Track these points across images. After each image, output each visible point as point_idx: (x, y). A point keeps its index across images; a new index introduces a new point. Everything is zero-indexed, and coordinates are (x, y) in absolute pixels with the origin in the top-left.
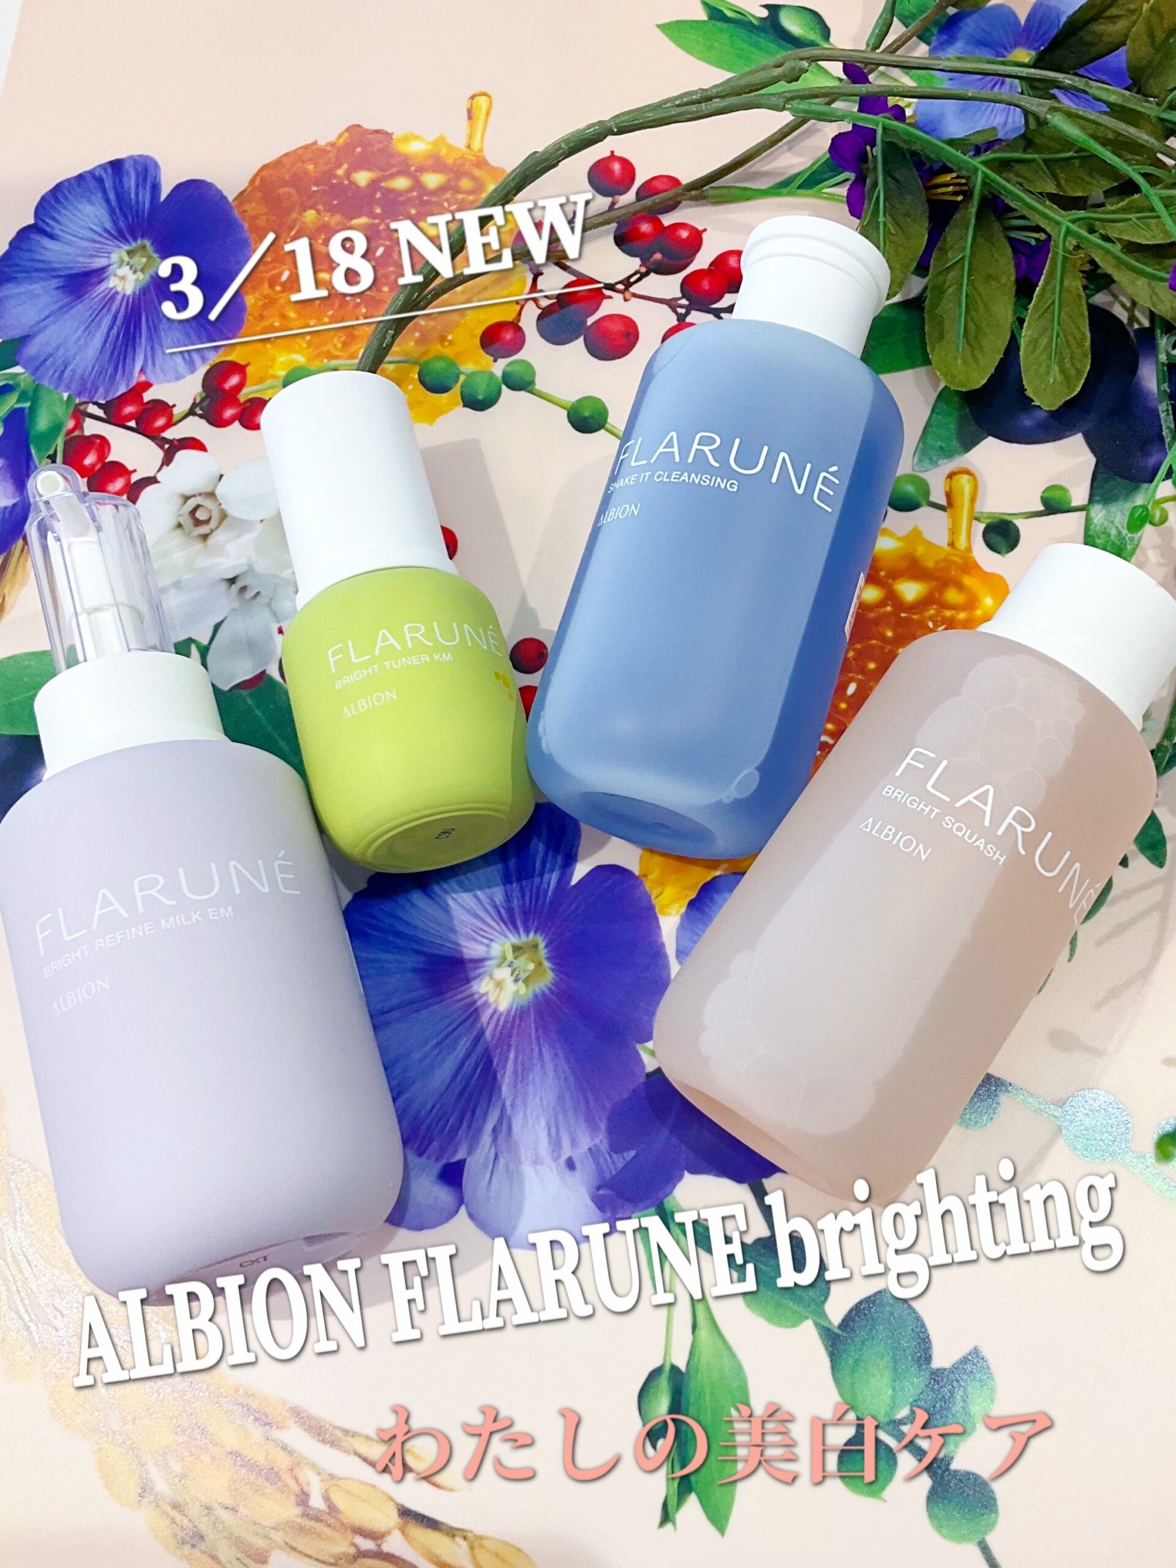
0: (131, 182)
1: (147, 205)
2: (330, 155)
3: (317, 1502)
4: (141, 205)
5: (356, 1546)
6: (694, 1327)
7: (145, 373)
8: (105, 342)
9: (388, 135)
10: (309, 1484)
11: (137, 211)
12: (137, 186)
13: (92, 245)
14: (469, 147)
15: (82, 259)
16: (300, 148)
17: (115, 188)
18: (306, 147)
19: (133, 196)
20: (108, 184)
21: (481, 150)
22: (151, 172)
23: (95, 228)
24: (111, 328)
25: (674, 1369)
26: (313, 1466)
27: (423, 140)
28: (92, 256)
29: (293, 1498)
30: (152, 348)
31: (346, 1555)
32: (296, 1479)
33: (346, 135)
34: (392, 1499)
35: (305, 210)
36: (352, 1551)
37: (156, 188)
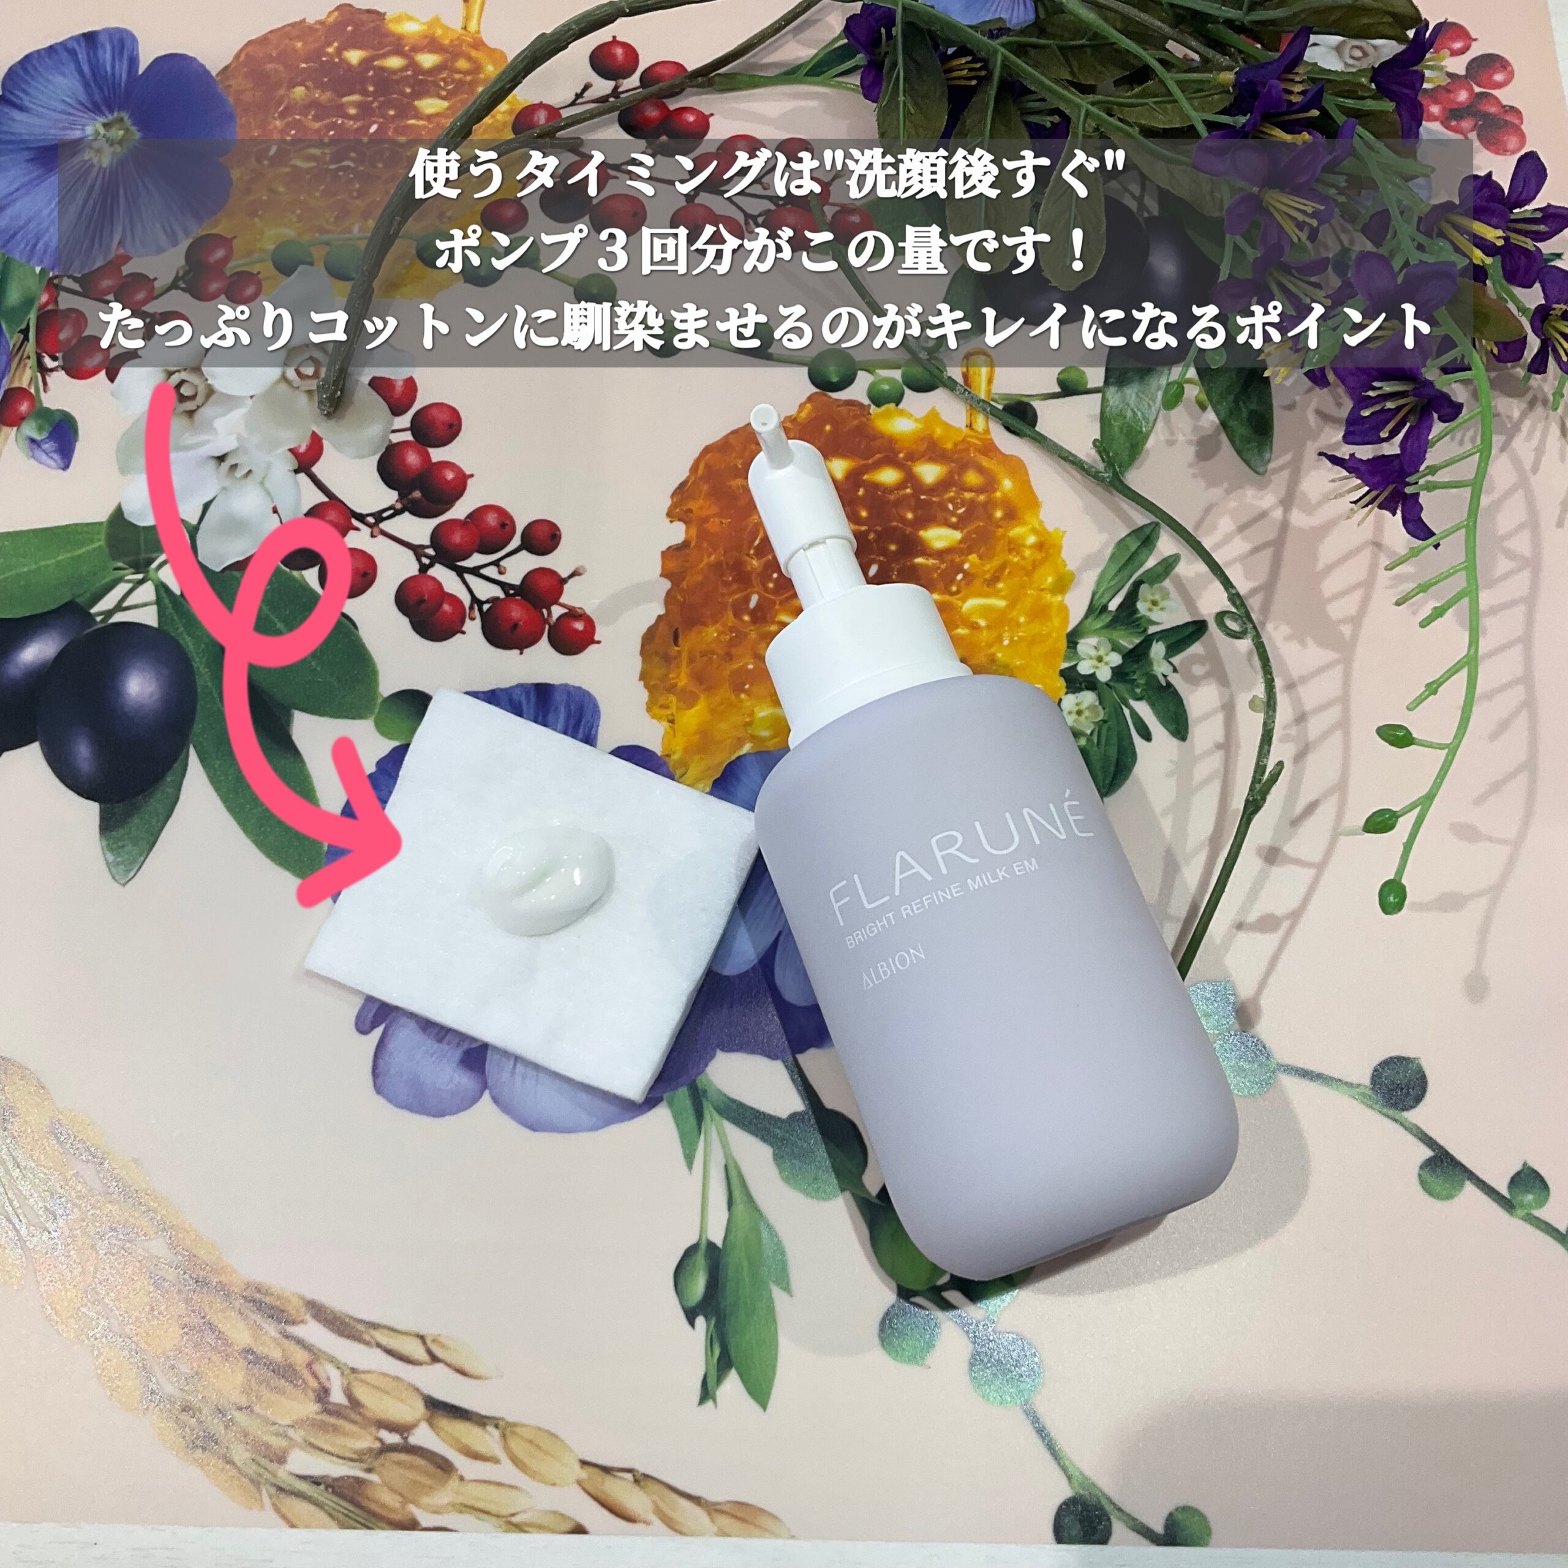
0: (106, 55)
1: (124, 76)
2: (320, 33)
3: (337, 1397)
4: (117, 75)
5: (381, 1440)
6: (730, 1203)
7: (124, 247)
8: (80, 215)
9: (380, 16)
10: (328, 1379)
11: (114, 83)
12: (113, 58)
13: (65, 117)
14: (465, 28)
15: (52, 131)
16: (288, 25)
17: (89, 61)
18: (293, 25)
19: (108, 68)
20: (82, 56)
21: (478, 32)
22: (128, 44)
23: (68, 100)
24: (86, 202)
25: (711, 1245)
26: (332, 1360)
27: (417, 20)
28: (64, 128)
29: (311, 1395)
30: (131, 222)
31: (370, 1450)
32: (315, 1376)
33: (336, 14)
34: (417, 1390)
35: (294, 87)
36: (377, 1445)
37: (134, 61)
